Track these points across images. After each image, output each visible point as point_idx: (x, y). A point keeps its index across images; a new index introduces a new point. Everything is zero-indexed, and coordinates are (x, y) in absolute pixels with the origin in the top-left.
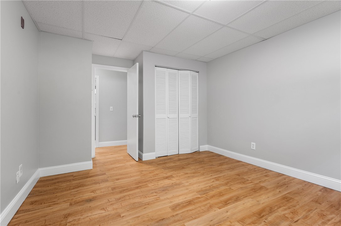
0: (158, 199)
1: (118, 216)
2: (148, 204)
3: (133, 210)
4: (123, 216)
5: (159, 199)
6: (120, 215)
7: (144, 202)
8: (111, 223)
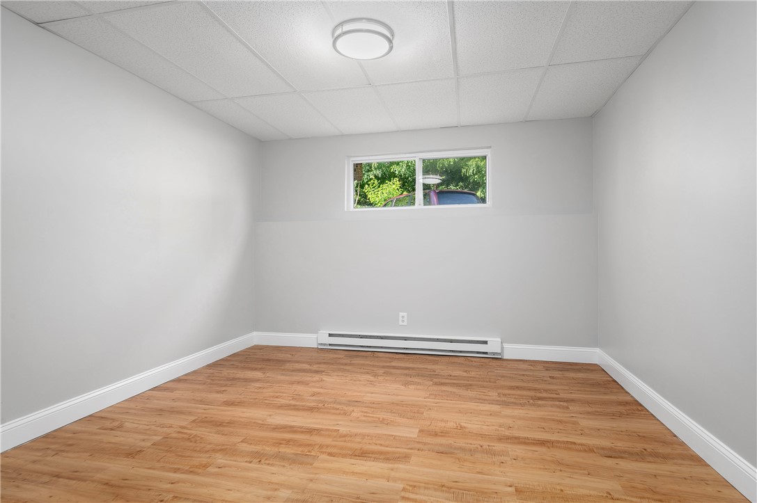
0: (411, 488)
1: (521, 491)
2: (443, 486)
3: (485, 490)
4: (510, 486)
5: (408, 487)
6: (516, 491)
7: (447, 495)
8: (539, 486)
